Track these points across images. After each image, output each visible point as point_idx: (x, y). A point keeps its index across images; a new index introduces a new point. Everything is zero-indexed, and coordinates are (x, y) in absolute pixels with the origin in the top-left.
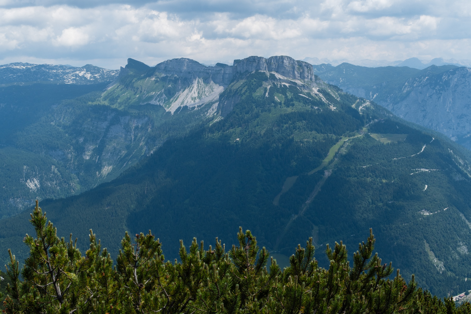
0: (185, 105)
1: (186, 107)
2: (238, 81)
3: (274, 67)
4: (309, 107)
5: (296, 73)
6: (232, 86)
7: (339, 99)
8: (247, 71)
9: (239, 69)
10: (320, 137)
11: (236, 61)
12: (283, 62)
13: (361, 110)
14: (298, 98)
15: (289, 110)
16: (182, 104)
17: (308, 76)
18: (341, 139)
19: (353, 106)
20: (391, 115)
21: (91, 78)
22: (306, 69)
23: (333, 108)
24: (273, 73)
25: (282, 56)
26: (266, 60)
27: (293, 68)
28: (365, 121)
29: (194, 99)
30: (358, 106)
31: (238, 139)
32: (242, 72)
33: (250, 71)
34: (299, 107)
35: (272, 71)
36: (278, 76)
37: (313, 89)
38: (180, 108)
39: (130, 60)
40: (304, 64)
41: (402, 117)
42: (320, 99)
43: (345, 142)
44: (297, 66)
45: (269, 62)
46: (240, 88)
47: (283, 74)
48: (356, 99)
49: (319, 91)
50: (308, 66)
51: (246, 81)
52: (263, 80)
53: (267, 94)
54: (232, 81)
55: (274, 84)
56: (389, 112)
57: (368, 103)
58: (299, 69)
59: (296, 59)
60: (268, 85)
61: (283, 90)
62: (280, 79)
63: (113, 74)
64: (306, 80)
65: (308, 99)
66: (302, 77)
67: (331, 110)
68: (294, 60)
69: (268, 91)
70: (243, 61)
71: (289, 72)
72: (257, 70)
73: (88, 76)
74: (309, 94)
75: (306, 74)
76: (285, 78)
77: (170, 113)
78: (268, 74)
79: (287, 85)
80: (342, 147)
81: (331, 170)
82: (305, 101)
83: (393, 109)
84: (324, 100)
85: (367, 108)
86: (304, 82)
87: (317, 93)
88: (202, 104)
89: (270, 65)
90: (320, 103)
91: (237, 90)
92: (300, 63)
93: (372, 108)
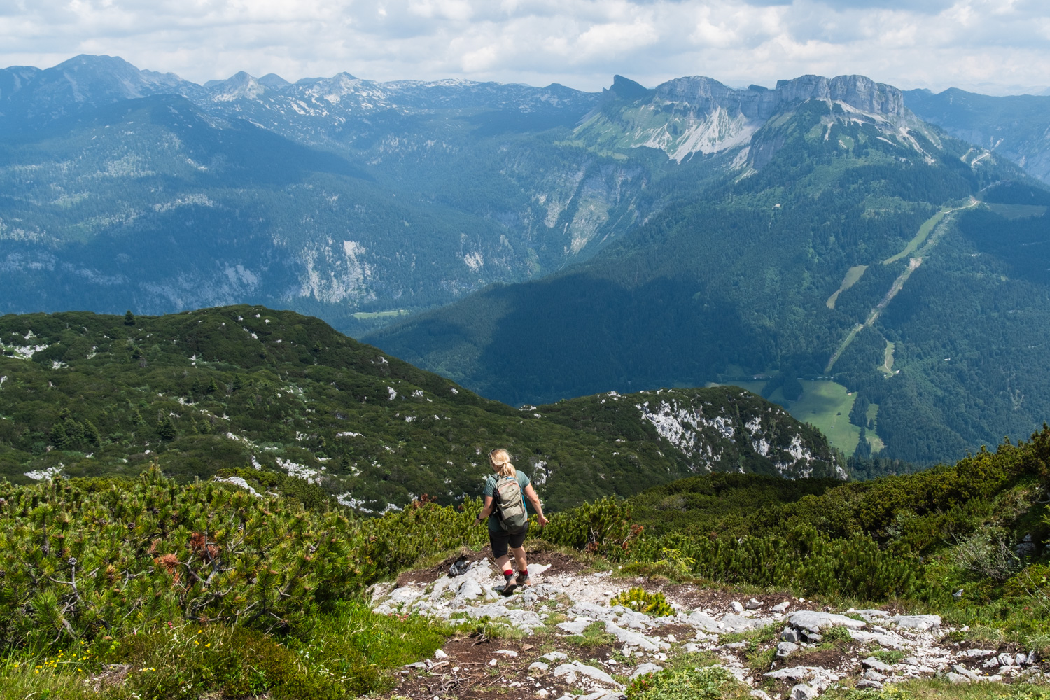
0: (698, 149)
1: (700, 152)
2: (782, 114)
3: (840, 92)
4: (891, 159)
5: (875, 103)
6: (773, 122)
7: (940, 147)
8: (797, 99)
9: (784, 95)
10: (907, 205)
11: (782, 83)
12: (855, 85)
13: (976, 165)
14: (876, 144)
15: (861, 162)
16: (693, 148)
17: (894, 109)
18: (939, 210)
19: (963, 158)
20: (1023, 175)
21: (558, 104)
22: (891, 97)
23: (930, 161)
24: (838, 102)
25: (854, 76)
26: (828, 81)
27: (871, 95)
28: (980, 183)
29: (712, 141)
30: (970, 159)
31: (778, 205)
32: (789, 100)
33: (803, 98)
34: (876, 157)
35: (836, 99)
36: (846, 107)
37: (901, 129)
38: (690, 154)
39: (618, 79)
40: (888, 89)
41: (1039, 177)
42: (911, 146)
43: (945, 215)
44: (877, 92)
45: (833, 84)
46: (786, 126)
47: (854, 104)
48: (968, 147)
49: (909, 133)
50: (894, 92)
51: (795, 114)
52: (823, 114)
53: (827, 135)
54: (774, 114)
55: (838, 119)
56: (1019, 170)
57: (986, 155)
58: (880, 97)
59: (876, 81)
60: (830, 121)
61: (853, 130)
62: (849, 112)
63: (591, 99)
64: (890, 115)
65: (891, 145)
66: (884, 110)
67: (927, 164)
68: (872, 82)
69: (829, 131)
70: (791, 82)
71: (863, 102)
72: (813, 98)
73: (554, 101)
74: (893, 138)
75: (891, 105)
76: (858, 111)
77: (675, 161)
78: (830, 104)
79: (860, 122)
80: (940, 222)
81: (920, 259)
82: (887, 149)
83: (1026, 165)
84: (917, 147)
85: (985, 162)
86: (887, 118)
87: (907, 136)
88: (725, 149)
89: (835, 89)
90: (910, 152)
91: (780, 129)
92: (882, 88)
93: (993, 162)
